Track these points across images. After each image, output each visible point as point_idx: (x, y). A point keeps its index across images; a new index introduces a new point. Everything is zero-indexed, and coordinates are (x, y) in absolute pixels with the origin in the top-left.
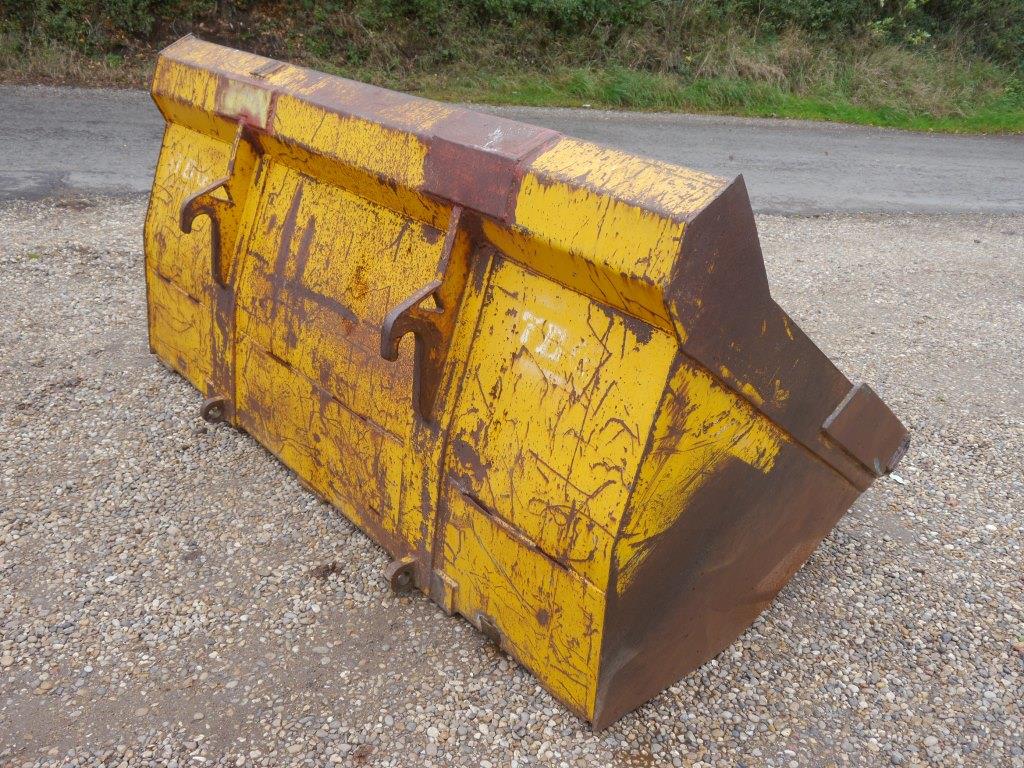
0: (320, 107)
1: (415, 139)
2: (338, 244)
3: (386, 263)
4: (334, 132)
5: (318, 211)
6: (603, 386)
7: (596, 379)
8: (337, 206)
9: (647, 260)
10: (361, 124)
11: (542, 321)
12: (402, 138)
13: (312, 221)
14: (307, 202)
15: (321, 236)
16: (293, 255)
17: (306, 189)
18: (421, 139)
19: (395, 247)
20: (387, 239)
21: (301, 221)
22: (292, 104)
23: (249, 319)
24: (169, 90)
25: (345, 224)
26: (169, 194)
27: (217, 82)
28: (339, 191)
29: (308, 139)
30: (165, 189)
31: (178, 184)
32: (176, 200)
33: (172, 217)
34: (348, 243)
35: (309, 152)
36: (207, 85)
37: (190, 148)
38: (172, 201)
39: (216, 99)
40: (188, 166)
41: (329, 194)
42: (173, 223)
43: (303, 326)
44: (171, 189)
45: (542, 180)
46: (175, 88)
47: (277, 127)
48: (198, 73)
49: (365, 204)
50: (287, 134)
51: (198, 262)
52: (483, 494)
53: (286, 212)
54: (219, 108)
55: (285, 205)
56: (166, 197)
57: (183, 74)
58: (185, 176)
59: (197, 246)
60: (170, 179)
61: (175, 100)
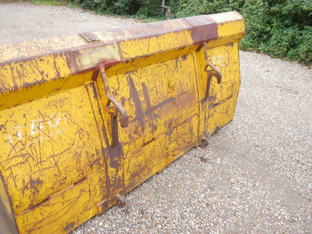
0: (146, 38)
1: (186, 31)
2: (157, 83)
3: (176, 75)
4: (157, 43)
5: (143, 80)
6: (230, 59)
7: (229, 59)
8: (150, 72)
9: (241, 29)
11: (216, 57)
12: (182, 32)
13: (143, 84)
14: (137, 80)
15: (150, 86)
16: (143, 101)
17: (133, 76)
18: (188, 30)
19: (176, 69)
20: (173, 68)
21: (139, 88)
22: (129, 43)
23: (129, 145)
24: (7, 87)
25: (156, 75)
26: (23, 156)
27: (64, 57)
28: (148, 67)
29: (145, 52)
30: (14, 157)
31: (29, 142)
32: (34, 152)
33: (38, 163)
34: (160, 80)
35: (146, 57)
36: (55, 63)
37: (27, 116)
38: (30, 156)
39: (69, 67)
40: (33, 126)
41: (144, 71)
42: (41, 165)
43: (158, 120)
44: (22, 152)
45: (222, 24)
46: (14, 81)
47: (126, 56)
48: (38, 61)
49: (160, 64)
50: (133, 56)
51: (82, 159)
52: (217, 101)
53: (128, 91)
54: (77, 70)
55: (125, 89)
56: (20, 159)
57: (19, 68)
58: (33, 133)
59: (76, 153)
60: (15, 148)
61: (21, 89)
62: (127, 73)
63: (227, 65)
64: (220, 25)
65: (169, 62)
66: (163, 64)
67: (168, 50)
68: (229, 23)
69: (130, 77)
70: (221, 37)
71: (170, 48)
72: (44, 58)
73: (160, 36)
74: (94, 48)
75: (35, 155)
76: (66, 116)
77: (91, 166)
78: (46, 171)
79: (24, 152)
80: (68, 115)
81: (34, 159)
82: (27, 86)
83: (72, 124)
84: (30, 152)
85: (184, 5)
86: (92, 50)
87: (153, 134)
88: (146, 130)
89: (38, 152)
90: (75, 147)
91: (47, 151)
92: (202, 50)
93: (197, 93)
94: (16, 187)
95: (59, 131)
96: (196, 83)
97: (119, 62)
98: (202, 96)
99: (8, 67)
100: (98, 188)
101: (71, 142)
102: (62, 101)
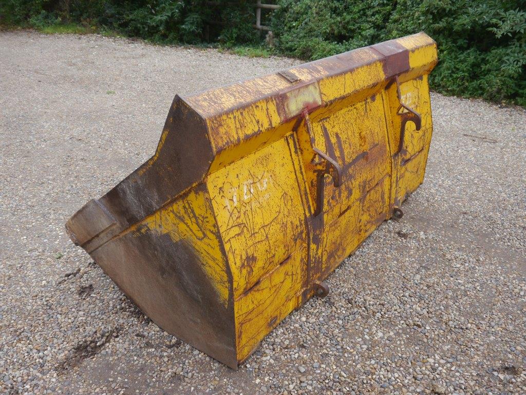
0: (341, 74)
2: (350, 134)
3: (367, 123)
4: (352, 80)
5: (336, 130)
7: (419, 97)
8: (342, 119)
9: (433, 56)
10: (359, 70)
11: (405, 95)
12: (375, 65)
13: (337, 135)
14: (330, 130)
15: (343, 137)
16: (339, 157)
18: (378, 61)
19: (366, 113)
20: (363, 114)
21: (333, 140)
22: (327, 82)
23: (328, 214)
24: (232, 139)
25: (348, 123)
26: (239, 225)
27: (274, 102)
28: (340, 112)
29: (342, 93)
30: (232, 227)
31: (243, 209)
32: (248, 221)
33: (252, 234)
34: (352, 129)
35: (343, 98)
36: (267, 109)
37: (240, 176)
38: (245, 226)
39: (279, 114)
40: (245, 189)
41: (336, 117)
42: (255, 237)
43: (353, 181)
44: (238, 220)
45: (413, 51)
46: (237, 133)
47: (325, 99)
48: (254, 107)
49: (350, 108)
50: (332, 98)
51: (288, 231)
52: (408, 156)
53: (324, 144)
54: (285, 117)
55: (321, 141)
56: (237, 230)
57: (240, 117)
58: (246, 198)
59: (283, 223)
60: (233, 215)
61: (242, 141)
62: (321, 120)
63: (417, 106)
64: (411, 53)
65: (358, 105)
66: (353, 107)
68: (420, 49)
69: (324, 125)
70: (413, 68)
72: (258, 104)
73: (354, 70)
74: (299, 89)
75: (249, 225)
76: (271, 176)
77: (295, 240)
78: (259, 246)
79: (240, 221)
80: (273, 175)
81: (248, 230)
82: (248, 138)
83: (276, 186)
84: (245, 222)
85: (294, 25)
86: (297, 92)
87: (349, 200)
88: (342, 195)
89: (251, 220)
90: (281, 215)
91: (259, 221)
92: (394, 86)
93: (388, 145)
94: (235, 264)
95: (267, 196)
96: (386, 132)
97: (319, 107)
98: (393, 149)
99: (231, 116)
100: (299, 271)
101: (278, 210)
102: (266, 158)
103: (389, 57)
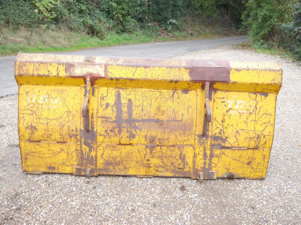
0: (133, 66)
1: (183, 68)
2: (145, 103)
3: (170, 103)
4: (144, 72)
5: (132, 97)
6: (258, 109)
7: (256, 108)
8: (140, 93)
9: (274, 80)
10: (156, 68)
11: (235, 101)
13: (130, 100)
14: (124, 95)
15: (136, 103)
16: (125, 112)
17: (122, 92)
18: (186, 68)
19: (172, 98)
20: (167, 97)
21: (124, 101)
23: (104, 138)
24: (29, 73)
25: (146, 97)
26: (32, 111)
27: (65, 66)
28: (139, 89)
29: (130, 76)
30: (27, 109)
31: (37, 106)
32: (38, 111)
33: (38, 118)
34: (150, 102)
35: (131, 80)
36: (58, 68)
37: (40, 92)
38: (35, 113)
39: (66, 72)
40: (42, 98)
41: (134, 91)
42: (39, 120)
43: (138, 131)
44: (32, 108)
45: (237, 70)
46: (33, 72)
47: (110, 75)
48: (49, 64)
49: (153, 90)
50: (118, 76)
51: (64, 129)
52: (227, 145)
53: (114, 100)
55: (112, 98)
56: (30, 112)
57: (38, 66)
58: (40, 102)
59: (62, 123)
60: (30, 105)
62: (117, 88)
63: (250, 113)
64: (235, 71)
65: (164, 91)
66: (157, 90)
67: (155, 79)
68: (250, 71)
69: (119, 91)
70: (234, 83)
71: (158, 79)
72: (52, 64)
73: (150, 67)
74: (86, 65)
75: (38, 113)
76: (62, 100)
77: (71, 137)
78: (40, 125)
79: (33, 109)
80: (64, 100)
81: (36, 115)
82: (39, 76)
83: (65, 106)
84: (35, 111)
86: (84, 66)
87: (130, 139)
88: (122, 134)
89: (40, 112)
90: (61, 120)
91: (45, 114)
93: (195, 126)
94: (23, 124)
95: (55, 107)
96: (195, 117)
97: (103, 78)
98: (199, 130)
99: (33, 64)
100: (74, 154)
101: (61, 116)
103: (197, 67)
